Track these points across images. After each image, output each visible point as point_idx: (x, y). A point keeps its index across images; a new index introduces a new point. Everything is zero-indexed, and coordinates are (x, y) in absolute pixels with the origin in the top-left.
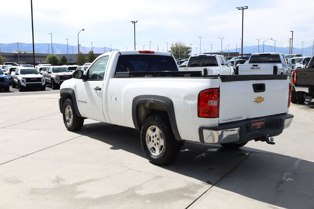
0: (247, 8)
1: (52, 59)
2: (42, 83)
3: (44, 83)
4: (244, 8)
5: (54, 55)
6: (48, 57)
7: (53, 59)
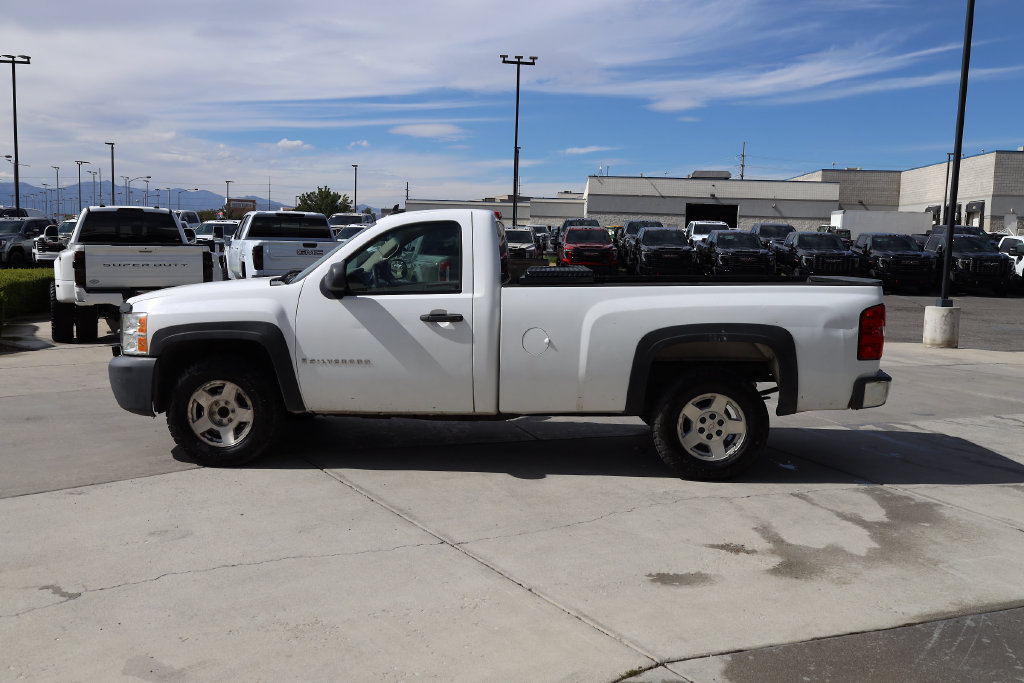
0: (28, 63)
4: (16, 59)
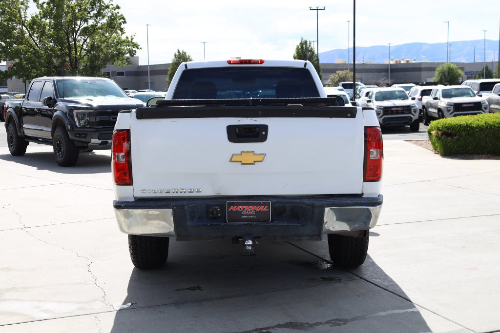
1: (447, 74)
2: (411, 115)
3: (415, 116)
5: (452, 66)
6: (439, 69)
7: (449, 74)
